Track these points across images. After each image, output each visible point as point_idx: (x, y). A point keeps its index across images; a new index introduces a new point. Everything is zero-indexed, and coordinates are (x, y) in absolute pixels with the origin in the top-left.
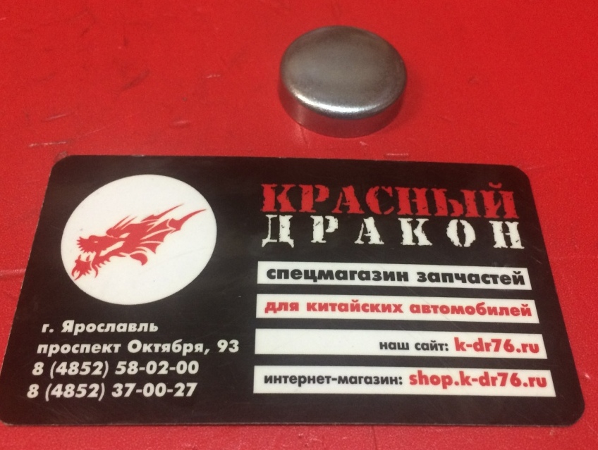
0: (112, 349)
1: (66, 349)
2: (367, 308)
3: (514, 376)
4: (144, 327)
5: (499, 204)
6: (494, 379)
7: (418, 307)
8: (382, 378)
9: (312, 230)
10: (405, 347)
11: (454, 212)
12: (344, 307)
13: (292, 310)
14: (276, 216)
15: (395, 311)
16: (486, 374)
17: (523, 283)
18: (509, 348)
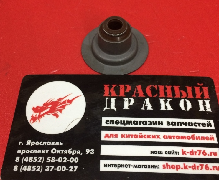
0: (45, 152)
1: (28, 152)
2: (146, 137)
3: (206, 165)
4: (57, 143)
5: (202, 92)
6: (198, 167)
7: (167, 136)
8: (151, 166)
9: (124, 104)
10: (161, 153)
11: (182, 96)
12: (136, 136)
13: (115, 137)
14: (109, 98)
15: (157, 138)
16: (195, 164)
17: (211, 126)
18: (205, 154)
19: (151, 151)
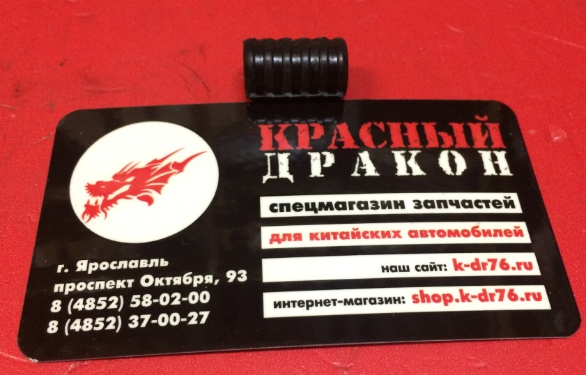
0: (126, 284)
1: (81, 286)
2: (367, 235)
3: (511, 292)
5: (487, 135)
6: (492, 295)
7: (416, 232)
8: (386, 298)
9: (310, 166)
10: (406, 269)
11: (444, 144)
12: (344, 235)
13: (295, 240)
14: (274, 154)
15: (394, 237)
16: (484, 291)
17: (513, 207)
18: (505, 266)
19: (383, 267)
